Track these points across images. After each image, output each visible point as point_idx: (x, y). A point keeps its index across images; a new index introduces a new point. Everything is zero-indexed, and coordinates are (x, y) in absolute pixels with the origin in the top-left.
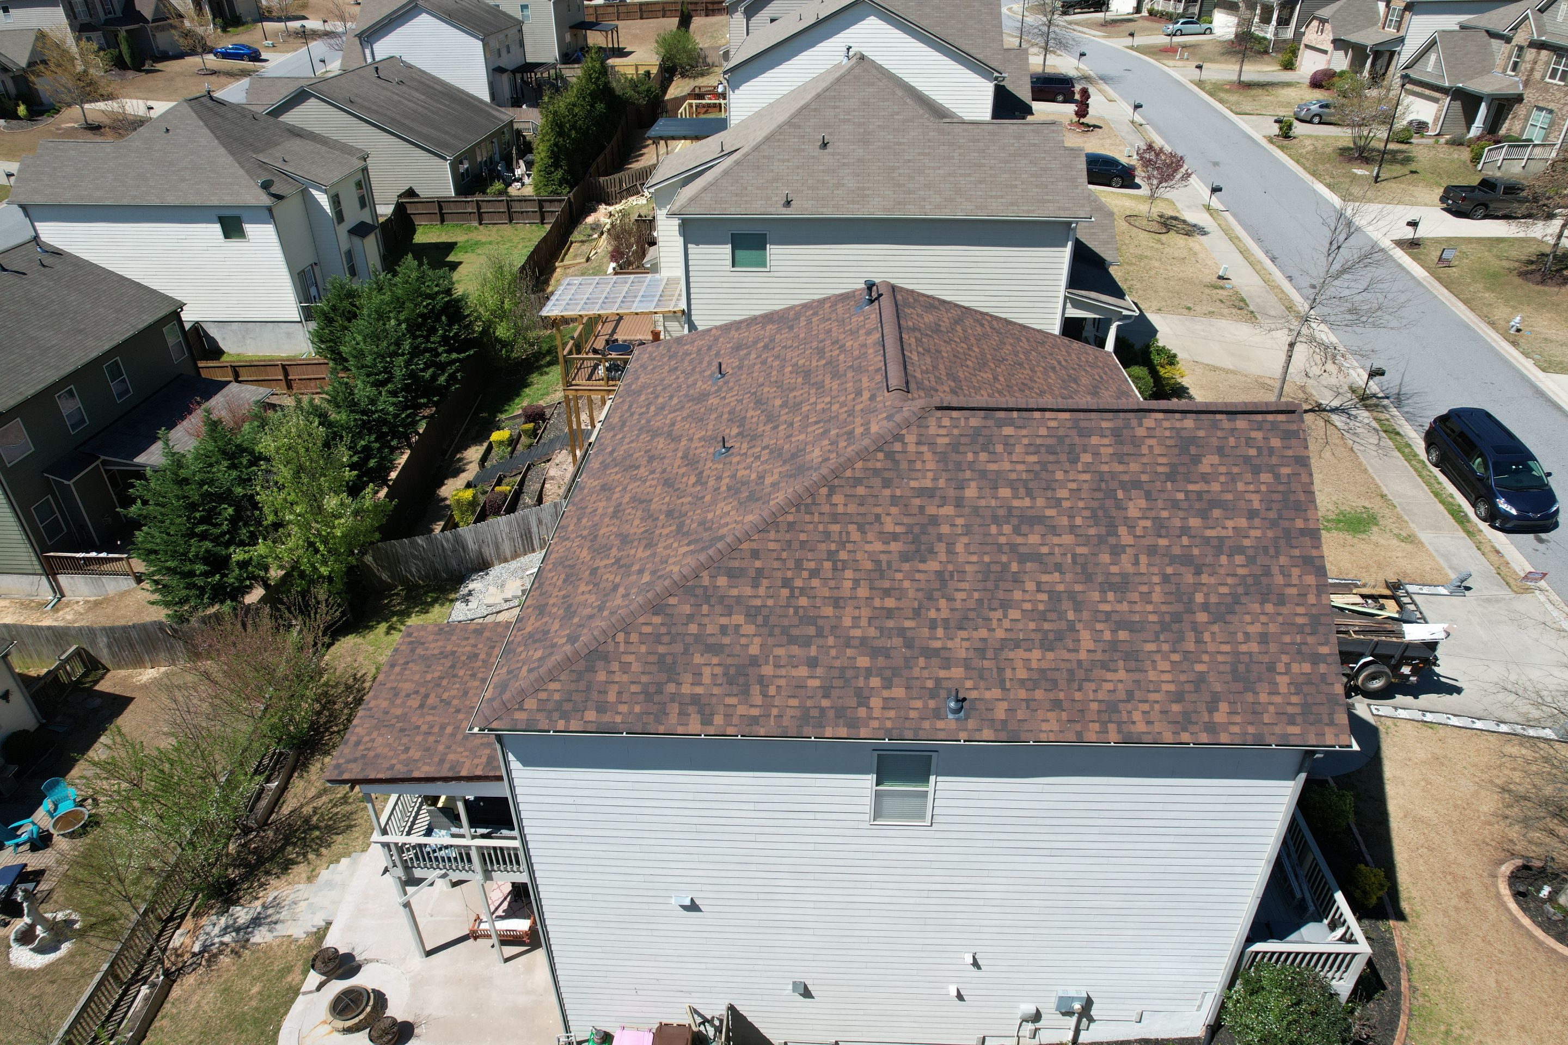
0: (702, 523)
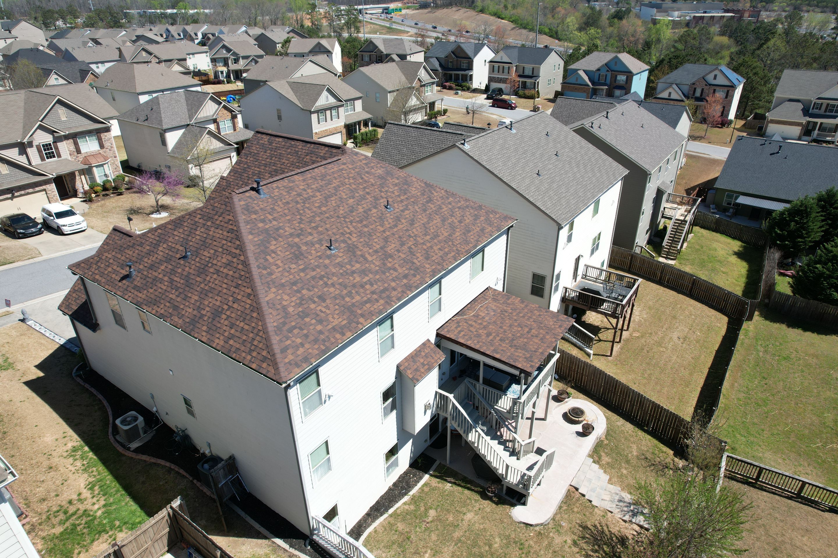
0: (423, 194)
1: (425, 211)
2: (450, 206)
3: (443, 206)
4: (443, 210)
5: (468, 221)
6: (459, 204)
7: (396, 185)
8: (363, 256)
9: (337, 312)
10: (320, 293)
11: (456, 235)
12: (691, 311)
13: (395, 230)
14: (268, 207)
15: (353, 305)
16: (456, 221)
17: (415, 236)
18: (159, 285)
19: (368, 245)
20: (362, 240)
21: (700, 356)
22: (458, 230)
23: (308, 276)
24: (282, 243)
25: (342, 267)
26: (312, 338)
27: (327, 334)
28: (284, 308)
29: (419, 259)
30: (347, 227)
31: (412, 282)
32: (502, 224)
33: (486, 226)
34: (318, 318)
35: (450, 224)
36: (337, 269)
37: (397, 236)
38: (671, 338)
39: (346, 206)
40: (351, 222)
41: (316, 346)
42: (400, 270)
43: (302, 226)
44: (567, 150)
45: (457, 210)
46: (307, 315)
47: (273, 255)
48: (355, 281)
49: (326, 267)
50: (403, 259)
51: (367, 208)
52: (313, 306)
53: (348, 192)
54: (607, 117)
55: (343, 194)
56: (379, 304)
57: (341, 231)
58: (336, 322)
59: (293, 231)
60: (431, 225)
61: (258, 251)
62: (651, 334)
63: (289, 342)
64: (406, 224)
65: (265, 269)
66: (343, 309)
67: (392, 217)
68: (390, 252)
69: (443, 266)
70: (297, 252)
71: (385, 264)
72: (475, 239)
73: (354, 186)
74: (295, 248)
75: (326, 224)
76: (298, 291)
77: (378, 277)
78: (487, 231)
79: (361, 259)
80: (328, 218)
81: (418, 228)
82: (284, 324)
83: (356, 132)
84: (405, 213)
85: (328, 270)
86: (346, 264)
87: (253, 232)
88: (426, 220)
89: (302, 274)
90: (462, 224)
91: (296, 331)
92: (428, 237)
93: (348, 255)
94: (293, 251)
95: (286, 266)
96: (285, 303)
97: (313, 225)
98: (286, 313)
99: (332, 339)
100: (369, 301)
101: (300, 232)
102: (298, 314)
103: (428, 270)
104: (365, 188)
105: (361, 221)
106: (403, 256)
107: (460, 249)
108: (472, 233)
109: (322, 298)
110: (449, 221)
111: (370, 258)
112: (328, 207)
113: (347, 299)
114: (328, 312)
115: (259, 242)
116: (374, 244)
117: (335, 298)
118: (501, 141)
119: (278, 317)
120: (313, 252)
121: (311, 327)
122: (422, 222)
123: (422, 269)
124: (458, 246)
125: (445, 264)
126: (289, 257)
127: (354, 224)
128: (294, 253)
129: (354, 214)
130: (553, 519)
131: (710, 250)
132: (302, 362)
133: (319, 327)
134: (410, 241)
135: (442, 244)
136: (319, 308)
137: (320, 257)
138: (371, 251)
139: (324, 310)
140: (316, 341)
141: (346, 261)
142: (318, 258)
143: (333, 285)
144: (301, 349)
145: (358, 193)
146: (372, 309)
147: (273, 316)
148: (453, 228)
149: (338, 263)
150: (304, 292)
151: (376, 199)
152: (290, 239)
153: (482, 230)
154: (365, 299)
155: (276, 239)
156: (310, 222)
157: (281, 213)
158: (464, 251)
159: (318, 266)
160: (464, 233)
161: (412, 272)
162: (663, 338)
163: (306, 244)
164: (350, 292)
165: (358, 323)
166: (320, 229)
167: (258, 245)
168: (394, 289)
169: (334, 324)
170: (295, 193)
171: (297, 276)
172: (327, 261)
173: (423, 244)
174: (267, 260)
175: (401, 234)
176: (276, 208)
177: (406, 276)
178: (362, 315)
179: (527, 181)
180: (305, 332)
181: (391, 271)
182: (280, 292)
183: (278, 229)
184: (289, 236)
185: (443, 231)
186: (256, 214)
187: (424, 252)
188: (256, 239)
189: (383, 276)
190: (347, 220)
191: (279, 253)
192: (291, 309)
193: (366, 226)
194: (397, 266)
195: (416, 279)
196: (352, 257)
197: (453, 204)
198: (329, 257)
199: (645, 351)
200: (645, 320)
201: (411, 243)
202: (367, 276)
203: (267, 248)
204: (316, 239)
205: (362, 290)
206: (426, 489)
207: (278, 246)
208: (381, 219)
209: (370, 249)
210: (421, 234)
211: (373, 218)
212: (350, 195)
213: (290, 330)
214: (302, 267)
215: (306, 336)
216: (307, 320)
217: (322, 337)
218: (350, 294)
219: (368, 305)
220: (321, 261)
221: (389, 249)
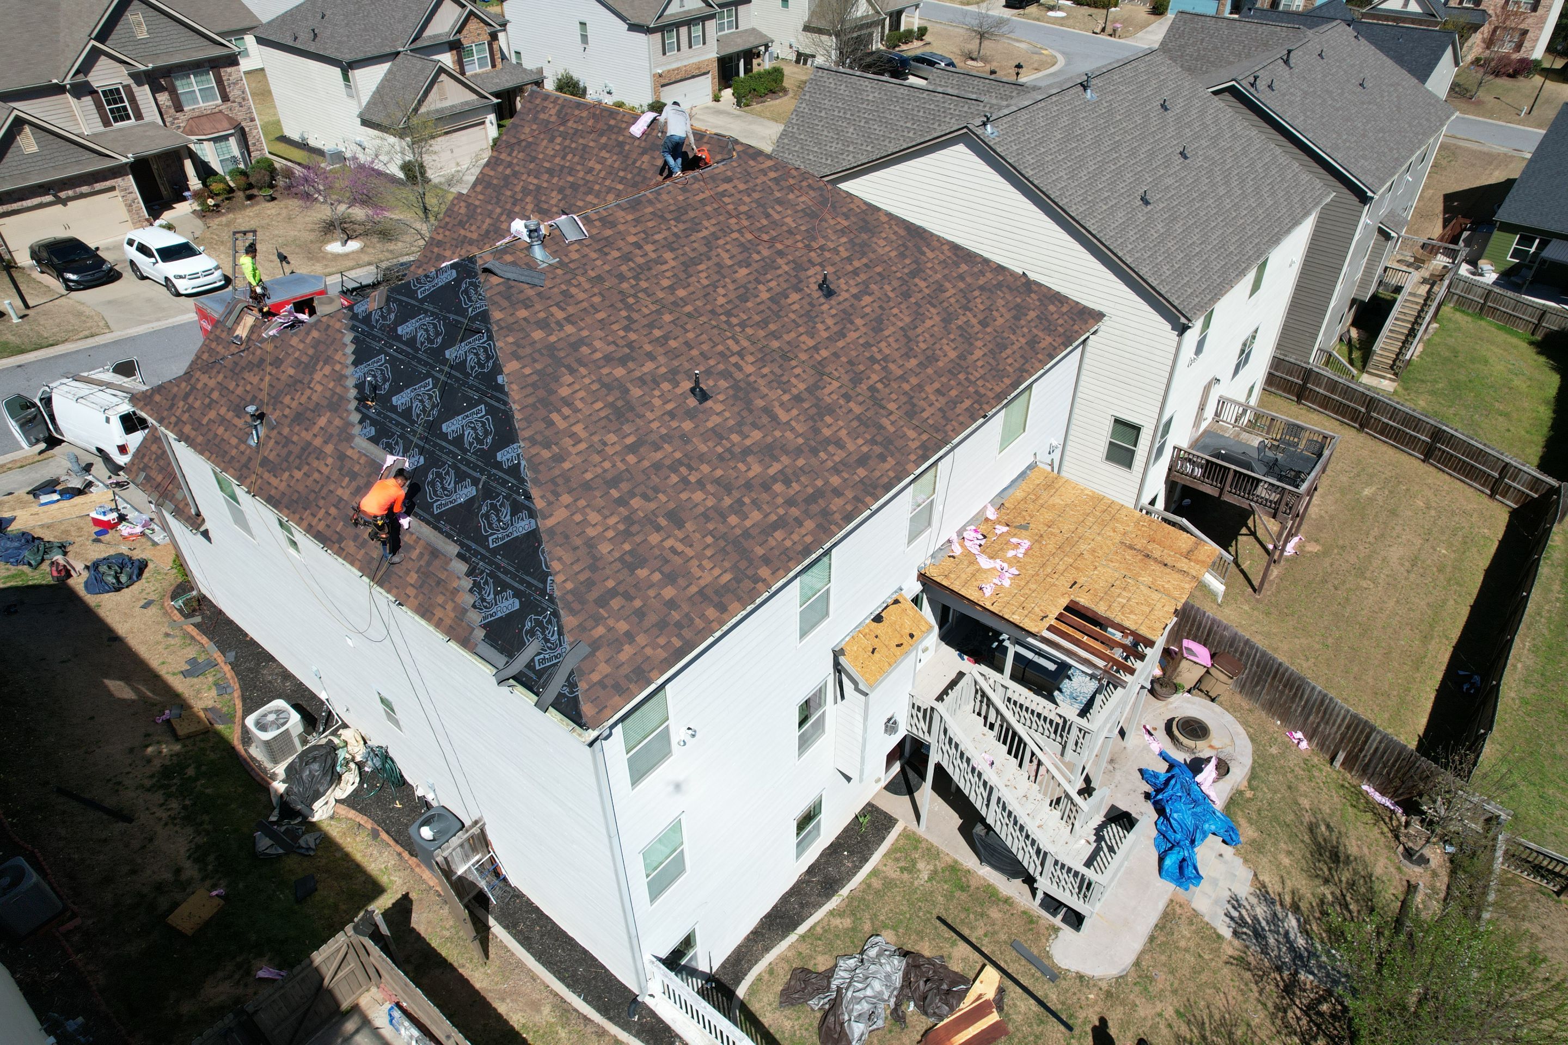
0: (902, 255)
1: (906, 295)
2: (962, 285)
3: (947, 285)
4: (948, 294)
5: (1000, 321)
6: (981, 281)
7: (843, 232)
8: (767, 410)
9: (709, 553)
10: (672, 505)
11: (975, 357)
12: (1428, 499)
13: (841, 344)
14: (556, 290)
15: (746, 534)
16: (974, 321)
17: (885, 359)
18: (315, 463)
19: (779, 383)
20: (765, 371)
21: (1445, 601)
22: (979, 344)
23: (646, 463)
24: (587, 381)
25: (722, 438)
26: (652, 618)
27: (686, 607)
28: (591, 544)
29: (892, 418)
30: (733, 338)
31: (877, 474)
32: (1076, 327)
33: (1040, 334)
34: (667, 569)
35: (960, 327)
36: (710, 444)
37: (844, 359)
38: (1384, 559)
39: (731, 287)
40: (743, 325)
41: (662, 641)
42: (851, 446)
43: (633, 336)
44: (1204, 143)
45: (977, 293)
46: (642, 563)
47: (566, 411)
48: (751, 474)
49: (685, 438)
50: (858, 418)
51: (779, 290)
52: (654, 538)
53: (735, 251)
54: (1286, 62)
55: (725, 255)
56: (803, 531)
57: (720, 348)
58: (707, 578)
59: (612, 348)
60: (919, 330)
61: (531, 400)
62: (1343, 547)
63: (600, 630)
64: (863, 330)
65: (547, 446)
66: (722, 543)
67: (833, 312)
68: (828, 400)
69: (946, 433)
70: (620, 403)
71: (816, 431)
72: (1017, 365)
73: (749, 236)
74: (617, 393)
75: (687, 331)
76: (622, 502)
77: (801, 462)
78: (1042, 345)
79: (765, 420)
80: (689, 315)
81: (891, 340)
82: (590, 584)
83: (738, 74)
84: (863, 303)
85: (689, 448)
86: (731, 430)
87: (521, 352)
88: (908, 320)
89: (631, 459)
90: (989, 330)
91: (615, 603)
92: (913, 362)
93: (736, 409)
94: (610, 399)
95: (596, 439)
96: (591, 532)
97: (657, 333)
98: (595, 559)
99: (697, 621)
100: (780, 523)
101: (627, 351)
102: (621, 559)
103: (913, 445)
104: (773, 240)
105: (764, 323)
106: (857, 410)
107: (982, 391)
108: (1009, 351)
109: (676, 519)
110: (960, 322)
111: (783, 416)
112: (691, 289)
113: (733, 520)
114: (690, 552)
115: (535, 377)
116: (793, 380)
117: (706, 516)
118: (1065, 121)
119: (577, 568)
120: (657, 402)
121: (652, 593)
122: (900, 324)
123: (899, 443)
124: (980, 383)
125: (949, 427)
126: (602, 414)
127: (749, 331)
128: (612, 405)
129: (749, 304)
130: (1137, 964)
131: (1473, 361)
132: (630, 681)
133: (669, 592)
134: (874, 372)
135: (944, 379)
136: (669, 543)
137: (672, 415)
138: (786, 397)
139: (680, 547)
140: (662, 625)
141: (731, 422)
142: (667, 418)
143: (701, 484)
144: (626, 647)
145: (759, 253)
146: (788, 543)
147: (563, 563)
148: (967, 338)
149: (713, 429)
150: (636, 502)
151: (798, 267)
152: (605, 371)
153: (1033, 343)
154: (773, 517)
155: (572, 371)
156: (651, 326)
157: (585, 304)
158: (991, 395)
159: (666, 438)
160: (991, 351)
161: (878, 450)
162: (1369, 557)
163: (642, 381)
164: (740, 502)
165: (756, 579)
166: (673, 344)
167: (534, 385)
168: (837, 493)
169: (702, 583)
170: (616, 254)
171: (619, 464)
172: (688, 425)
173: (903, 378)
174: (551, 424)
175: (854, 354)
176: (573, 291)
177: (863, 461)
178: (766, 560)
179: (1120, 216)
180: (638, 603)
181: (831, 449)
182: (582, 503)
183: (575, 346)
184: (602, 363)
185: (946, 348)
186: (527, 307)
187: (904, 399)
188: (527, 371)
189: (814, 461)
190: (734, 321)
191: (579, 405)
192: (604, 548)
193: (775, 335)
194: (843, 433)
195: (887, 466)
196: (745, 413)
197: (969, 280)
198: (691, 414)
199: (1330, 586)
200: (1332, 518)
201: (875, 377)
202: (778, 461)
203: (552, 392)
204: (663, 370)
205: (765, 496)
206: (876, 883)
207: (577, 387)
208: (810, 316)
209: (785, 392)
210: (897, 355)
211: (792, 316)
212: (740, 257)
213: (602, 602)
214: (630, 440)
215: (640, 614)
216: (642, 573)
217: (676, 616)
218: (738, 508)
219: (779, 535)
220: (674, 424)
221: (826, 391)
